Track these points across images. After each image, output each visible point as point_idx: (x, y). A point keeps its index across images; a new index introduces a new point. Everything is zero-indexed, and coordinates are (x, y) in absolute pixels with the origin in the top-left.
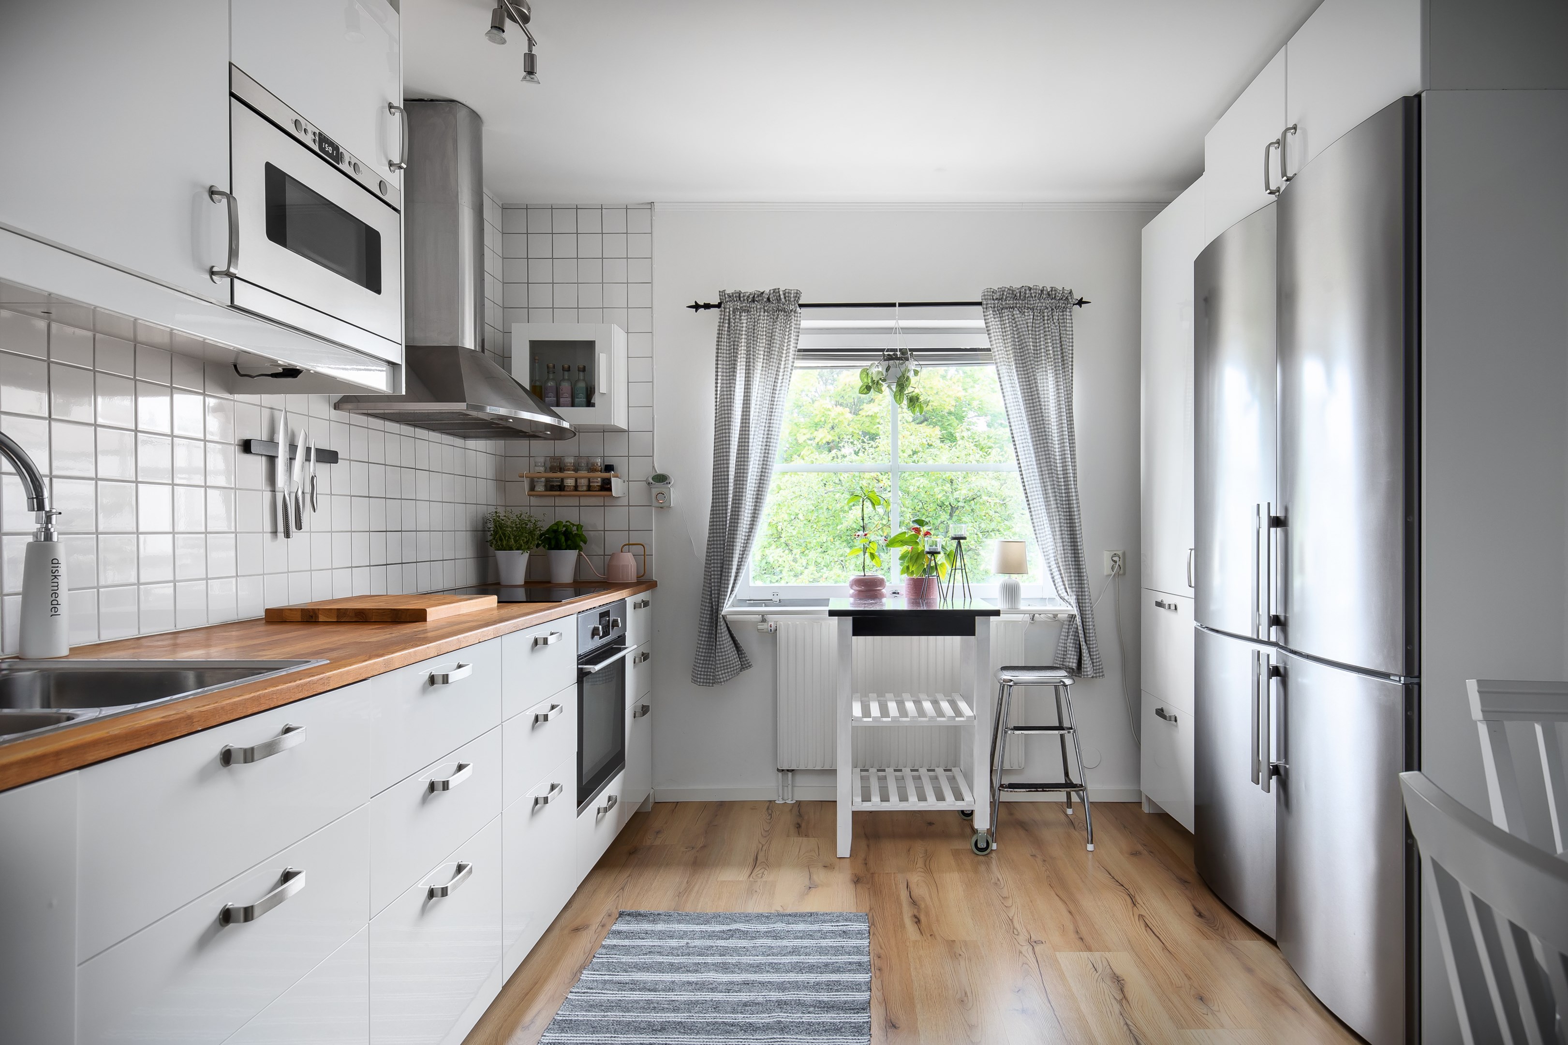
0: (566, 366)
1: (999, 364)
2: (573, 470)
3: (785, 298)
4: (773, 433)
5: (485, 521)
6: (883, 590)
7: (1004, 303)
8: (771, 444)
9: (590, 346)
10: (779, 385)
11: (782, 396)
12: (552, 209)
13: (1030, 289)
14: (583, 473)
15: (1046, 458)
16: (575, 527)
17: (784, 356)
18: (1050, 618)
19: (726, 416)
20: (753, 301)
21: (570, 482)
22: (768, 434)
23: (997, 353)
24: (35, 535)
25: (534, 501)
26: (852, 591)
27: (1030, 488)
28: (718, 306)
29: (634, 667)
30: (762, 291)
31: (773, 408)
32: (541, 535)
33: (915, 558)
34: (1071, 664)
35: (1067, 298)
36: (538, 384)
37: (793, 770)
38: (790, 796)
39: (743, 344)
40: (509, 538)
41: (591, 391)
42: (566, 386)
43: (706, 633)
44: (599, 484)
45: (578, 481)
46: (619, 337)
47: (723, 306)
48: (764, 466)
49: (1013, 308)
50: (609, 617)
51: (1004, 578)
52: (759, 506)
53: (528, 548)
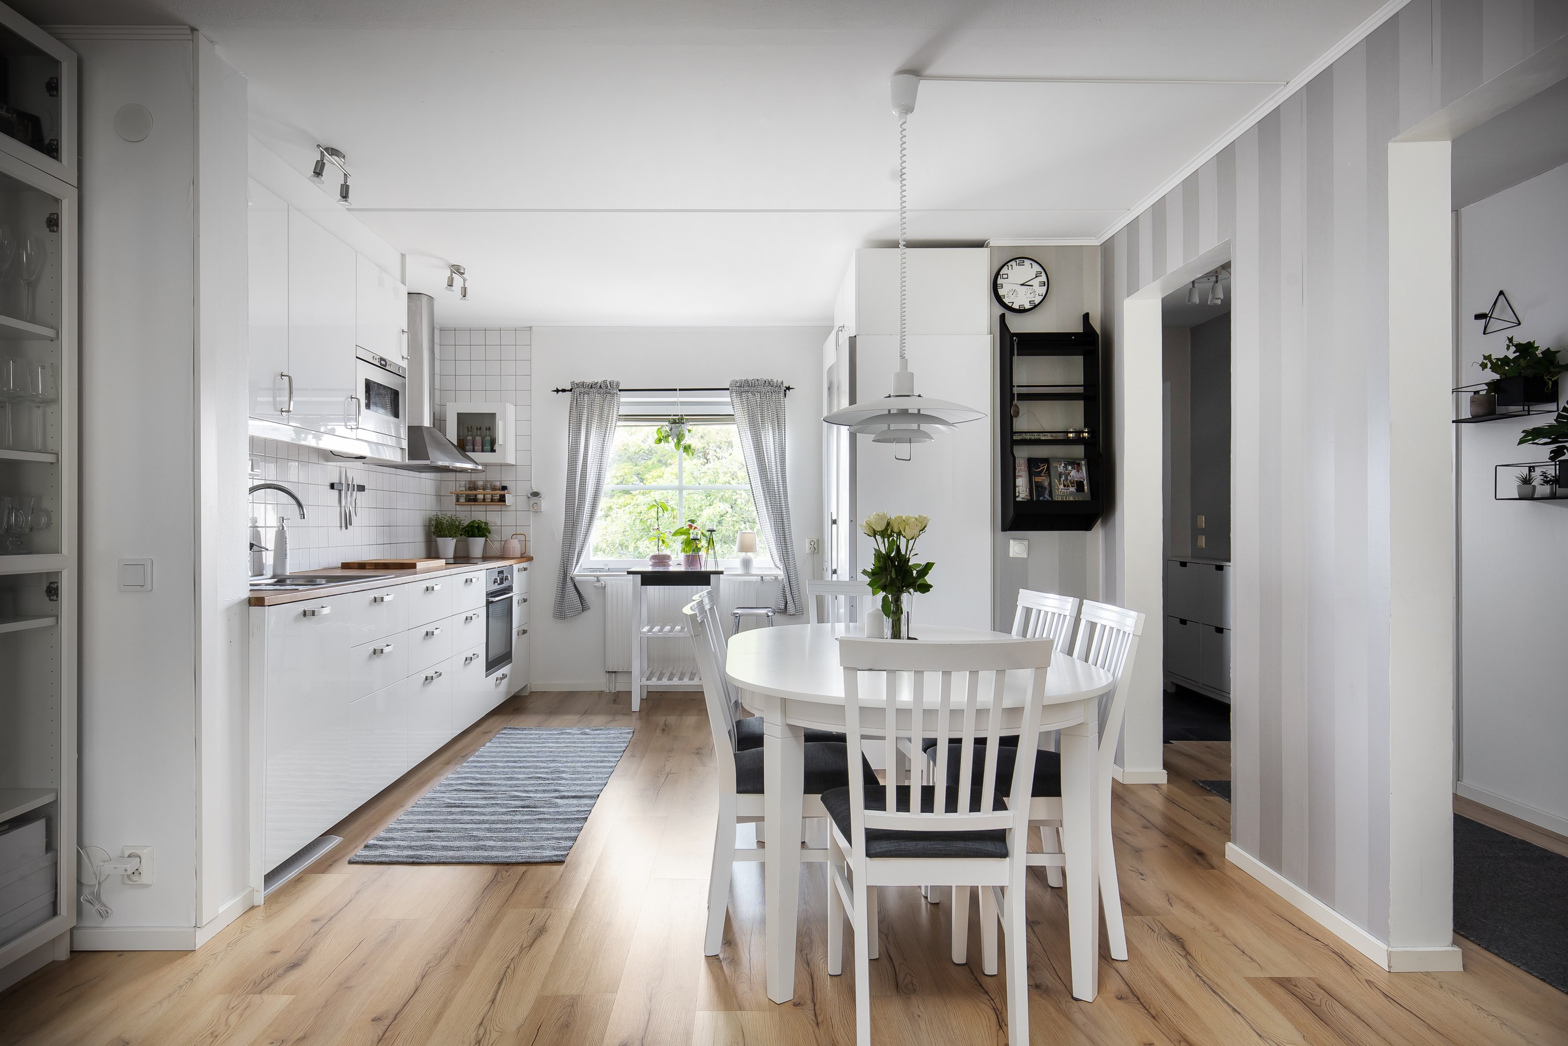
0: (479, 427)
1: (739, 424)
2: (482, 489)
3: (610, 386)
4: (603, 467)
5: (430, 520)
6: (670, 563)
7: (742, 389)
8: (602, 474)
9: (493, 416)
10: (607, 438)
11: (608, 445)
12: (470, 330)
13: (758, 380)
14: (489, 491)
15: (766, 483)
16: (484, 524)
17: (610, 420)
18: (772, 579)
19: (574, 457)
20: (591, 387)
21: (480, 497)
22: (600, 468)
23: (738, 419)
24: (279, 527)
25: (458, 508)
26: (651, 563)
27: (757, 501)
28: (571, 390)
29: (518, 606)
30: (596, 382)
31: (603, 452)
32: (463, 529)
33: (688, 543)
34: (780, 606)
35: (780, 386)
36: (462, 438)
37: (615, 672)
38: (614, 688)
39: (585, 414)
40: (445, 530)
41: (493, 441)
42: (478, 439)
43: (561, 588)
44: (498, 498)
45: (486, 495)
46: (510, 409)
47: (573, 390)
48: (598, 487)
49: (748, 392)
50: (503, 574)
51: (743, 555)
52: (594, 511)
53: (456, 537)
